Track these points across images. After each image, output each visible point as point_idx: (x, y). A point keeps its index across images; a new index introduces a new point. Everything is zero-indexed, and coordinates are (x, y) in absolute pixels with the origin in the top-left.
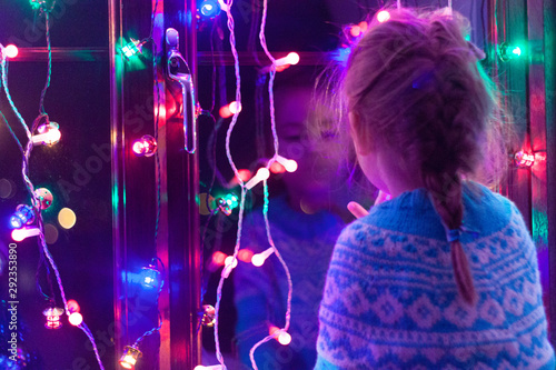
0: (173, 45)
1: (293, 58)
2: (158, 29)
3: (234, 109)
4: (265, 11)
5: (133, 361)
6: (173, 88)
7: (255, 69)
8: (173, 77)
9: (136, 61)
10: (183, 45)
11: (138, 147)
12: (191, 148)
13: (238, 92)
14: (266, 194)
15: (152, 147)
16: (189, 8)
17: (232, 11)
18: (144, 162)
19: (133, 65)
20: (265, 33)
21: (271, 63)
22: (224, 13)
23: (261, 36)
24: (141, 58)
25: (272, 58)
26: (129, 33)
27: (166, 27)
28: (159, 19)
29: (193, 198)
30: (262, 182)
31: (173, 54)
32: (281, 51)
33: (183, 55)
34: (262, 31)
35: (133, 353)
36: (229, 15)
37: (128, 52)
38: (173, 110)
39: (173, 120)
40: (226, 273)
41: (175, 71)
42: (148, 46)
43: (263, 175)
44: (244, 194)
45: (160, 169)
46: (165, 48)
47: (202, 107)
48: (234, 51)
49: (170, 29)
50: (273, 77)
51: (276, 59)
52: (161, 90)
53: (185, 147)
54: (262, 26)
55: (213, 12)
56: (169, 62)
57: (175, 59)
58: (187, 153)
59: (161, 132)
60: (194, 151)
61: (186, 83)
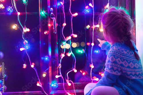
0: (52, 11)
1: (76, 14)
2: (49, 8)
3: (65, 24)
4: (71, 5)
5: (45, 75)
6: (52, 20)
7: (69, 16)
9: (44, 15)
10: (54, 12)
11: (45, 33)
12: (55, 32)
13: (65, 21)
14: (70, 42)
15: (48, 33)
16: (55, 4)
17: (64, 4)
18: (46, 35)
19: (44, 17)
20: (71, 9)
21: (72, 15)
22: (62, 5)
23: (70, 10)
24: (45, 14)
25: (72, 14)
26: (43, 9)
28: (49, 6)
29: (56, 43)
31: (52, 13)
32: (74, 13)
33: (54, 14)
34: (70, 9)
35: (45, 73)
36: (63, 6)
37: (43, 13)
38: (52, 25)
39: (52, 27)
41: (52, 17)
42: (47, 12)
43: (70, 38)
44: (66, 42)
45: (50, 37)
46: (50, 12)
47: (58, 24)
48: (64, 13)
49: (51, 8)
50: (72, 18)
51: (73, 14)
52: (49, 21)
53: (54, 32)
54: (70, 8)
55: (60, 5)
56: (51, 15)
57: (52, 14)
58: (54, 33)
59: (50, 29)
60: (56, 33)
61: (54, 19)
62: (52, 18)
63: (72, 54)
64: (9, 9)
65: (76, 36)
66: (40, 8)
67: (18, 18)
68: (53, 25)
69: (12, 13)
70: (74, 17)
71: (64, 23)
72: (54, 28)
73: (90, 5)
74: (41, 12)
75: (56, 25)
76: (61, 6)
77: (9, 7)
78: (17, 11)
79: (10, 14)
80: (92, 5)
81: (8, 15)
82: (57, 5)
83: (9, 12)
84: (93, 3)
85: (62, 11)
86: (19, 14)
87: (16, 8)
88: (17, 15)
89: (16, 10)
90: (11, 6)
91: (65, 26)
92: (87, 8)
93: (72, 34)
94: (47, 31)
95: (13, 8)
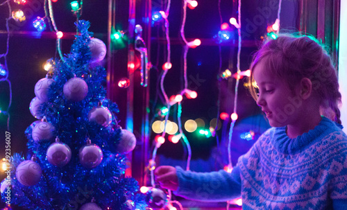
0: (138, 33)
1: (197, 42)
2: (132, 25)
3: (168, 66)
4: (184, 19)
6: (138, 54)
7: (178, 47)
8: (137, 49)
9: (120, 41)
10: (143, 34)
11: (121, 83)
12: (144, 83)
13: (169, 58)
14: (180, 108)
15: (128, 83)
16: (148, 16)
17: (168, 18)
18: (124, 89)
19: (119, 45)
20: (184, 30)
21: (185, 44)
22: (163, 19)
23: (182, 31)
24: (123, 40)
25: (186, 42)
26: (118, 27)
27: (136, 24)
28: (133, 21)
29: (145, 109)
30: (177, 103)
31: (139, 38)
32: (191, 39)
33: (143, 39)
36: (167, 21)
38: (138, 65)
39: (137, 70)
40: (158, 145)
41: (138, 46)
42: (126, 34)
43: (179, 98)
44: (169, 107)
45: (130, 95)
46: (135, 35)
47: (152, 64)
48: (168, 38)
49: (138, 26)
50: (186, 51)
51: (189, 41)
52: (132, 55)
53: (142, 84)
54: (183, 26)
55: (159, 19)
56: (136, 42)
57: (139, 41)
58: (142, 86)
59: (131, 76)
60: (146, 85)
61: (144, 53)
63: (182, 138)
64: (38, 23)
65: (193, 95)
66: (110, 24)
67: (59, 46)
68: (140, 66)
69: (44, 31)
70: (191, 49)
71: (166, 61)
72: (142, 74)
73: (233, 21)
74: (112, 32)
75: (148, 66)
76: (162, 21)
77: (39, 18)
78: (56, 29)
79: (38, 34)
80: (238, 22)
81: (34, 38)
82: (151, 20)
83: (36, 30)
84: (239, 17)
85: (162, 34)
86: (60, 35)
87: (53, 22)
88: (56, 37)
89: (54, 25)
90: (42, 15)
91: (169, 70)
92: (226, 30)
93: (184, 88)
94: (126, 80)
95: (46, 20)
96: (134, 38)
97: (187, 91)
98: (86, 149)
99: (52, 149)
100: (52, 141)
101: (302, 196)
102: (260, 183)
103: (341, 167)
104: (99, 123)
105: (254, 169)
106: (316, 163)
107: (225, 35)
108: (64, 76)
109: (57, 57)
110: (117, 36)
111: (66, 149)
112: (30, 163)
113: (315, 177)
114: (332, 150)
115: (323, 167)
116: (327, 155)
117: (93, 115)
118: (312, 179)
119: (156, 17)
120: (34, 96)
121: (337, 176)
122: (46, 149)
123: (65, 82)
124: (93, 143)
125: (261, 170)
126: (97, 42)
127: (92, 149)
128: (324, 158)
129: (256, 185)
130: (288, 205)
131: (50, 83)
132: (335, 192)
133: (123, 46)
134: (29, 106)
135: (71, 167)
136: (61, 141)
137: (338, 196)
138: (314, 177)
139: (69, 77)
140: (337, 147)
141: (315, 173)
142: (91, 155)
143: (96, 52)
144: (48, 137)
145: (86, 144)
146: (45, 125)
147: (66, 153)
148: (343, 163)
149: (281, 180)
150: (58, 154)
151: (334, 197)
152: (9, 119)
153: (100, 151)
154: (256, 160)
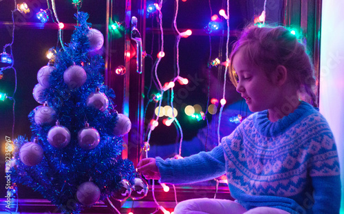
0: (134, 24)
1: (188, 33)
2: (128, 17)
3: (161, 55)
6: (133, 43)
7: (171, 37)
8: (132, 38)
9: (117, 31)
10: (139, 25)
11: (118, 71)
12: (139, 71)
13: (162, 47)
14: (173, 93)
15: (124, 71)
16: (143, 8)
17: (161, 10)
18: (120, 77)
19: (116, 35)
20: (177, 21)
21: (178, 34)
22: (158, 10)
23: (175, 22)
24: (120, 30)
25: (178, 32)
26: (115, 19)
27: (132, 16)
28: (129, 13)
29: (141, 95)
30: (170, 89)
31: (134, 28)
32: (183, 30)
33: (138, 29)
34: (175, 20)
36: (160, 12)
38: (134, 54)
39: (133, 58)
40: (153, 128)
41: (134, 36)
42: (123, 25)
43: (171, 85)
44: (162, 93)
46: (131, 26)
47: (147, 53)
48: (161, 28)
49: (134, 17)
50: (179, 41)
51: (181, 32)
52: (128, 45)
53: (137, 71)
54: (176, 18)
55: (153, 11)
56: (132, 32)
57: (134, 31)
58: (138, 73)
59: (127, 64)
61: (139, 42)
62: (134, 39)
63: (174, 121)
64: (41, 15)
65: (185, 81)
66: (108, 15)
67: (60, 36)
68: (136, 55)
69: (47, 22)
70: (183, 38)
71: (160, 51)
72: (137, 62)
73: (222, 13)
74: (109, 23)
75: (143, 55)
76: (156, 13)
77: (42, 10)
78: (57, 20)
79: (41, 25)
80: (226, 13)
81: (38, 29)
82: (146, 11)
83: (39, 21)
84: (228, 9)
85: (157, 25)
86: (61, 26)
87: (55, 14)
88: (57, 28)
89: (56, 17)
90: (45, 7)
91: (162, 58)
92: (216, 21)
93: (177, 76)
94: (123, 68)
95: (48, 12)
96: (130, 28)
97: (179, 78)
98: (84, 132)
99: (52, 132)
100: (53, 125)
101: (284, 175)
102: (244, 164)
103: (319, 146)
104: (97, 108)
105: (237, 150)
106: (296, 144)
107: (215, 26)
108: (64, 63)
109: (58, 46)
110: (114, 27)
111: (65, 131)
112: (32, 144)
113: (296, 156)
114: (311, 130)
115: (303, 147)
116: (306, 136)
117: (91, 100)
118: (292, 159)
119: (150, 9)
120: (37, 82)
121: (316, 154)
122: (47, 132)
123: (65, 70)
124: (91, 126)
125: (244, 151)
126: (95, 32)
127: (90, 132)
128: (303, 138)
129: (240, 165)
130: (271, 184)
131: (51, 70)
132: (314, 170)
133: (120, 36)
134: (32, 91)
135: (70, 149)
136: (62, 124)
137: (317, 173)
138: (294, 157)
139: (69, 65)
140: (316, 128)
141: (295, 152)
142: (89, 138)
143: (94, 41)
144: (49, 121)
145: (83, 127)
146: (46, 110)
147: (66, 136)
148: (320, 142)
149: (264, 161)
150: (59, 136)
151: (313, 175)
152: (14, 104)
153: (97, 134)
154: (239, 141)
